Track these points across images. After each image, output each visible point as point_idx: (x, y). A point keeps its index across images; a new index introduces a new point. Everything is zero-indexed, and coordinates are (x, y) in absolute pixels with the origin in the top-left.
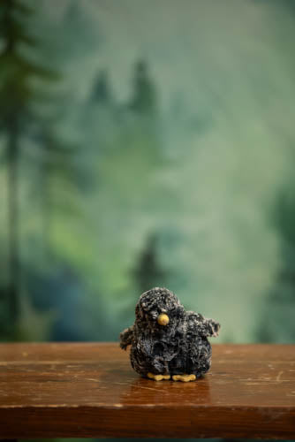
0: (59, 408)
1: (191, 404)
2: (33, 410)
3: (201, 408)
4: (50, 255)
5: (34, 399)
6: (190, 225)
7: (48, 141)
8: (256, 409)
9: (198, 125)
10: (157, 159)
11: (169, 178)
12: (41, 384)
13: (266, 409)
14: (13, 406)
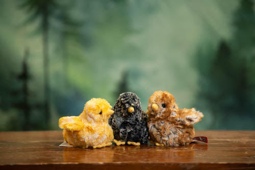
0: (68, 165)
1: (142, 162)
2: (52, 166)
3: (148, 164)
4: (68, 84)
5: (54, 160)
6: (146, 66)
8: (178, 164)
10: (127, 29)
11: (134, 40)
12: (58, 152)
13: (184, 164)
14: (41, 164)
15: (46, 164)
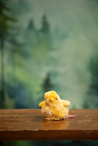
0: (17, 131)
4: (15, 80)
5: (9, 128)
6: (61, 70)
7: (13, 42)
9: (64, 37)
10: (50, 48)
11: (54, 54)
12: (11, 123)
15: (4, 130)
